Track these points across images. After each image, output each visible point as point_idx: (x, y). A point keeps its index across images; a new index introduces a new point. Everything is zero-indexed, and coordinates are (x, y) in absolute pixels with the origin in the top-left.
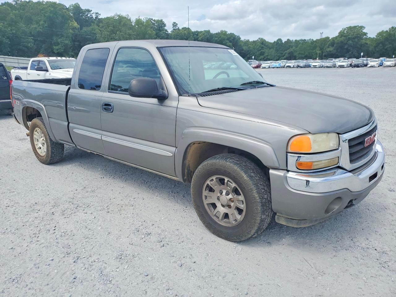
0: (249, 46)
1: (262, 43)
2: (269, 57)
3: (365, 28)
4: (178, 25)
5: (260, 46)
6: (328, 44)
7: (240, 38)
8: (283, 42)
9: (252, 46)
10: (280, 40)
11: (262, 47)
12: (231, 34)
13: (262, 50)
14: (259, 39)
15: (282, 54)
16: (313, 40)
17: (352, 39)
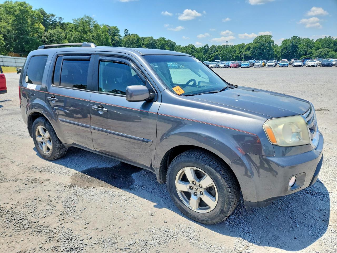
0: (182, 50)
1: (192, 48)
3: (272, 37)
4: (128, 32)
5: (191, 50)
6: (245, 49)
7: (175, 44)
8: (210, 47)
9: (184, 51)
10: (207, 46)
11: (193, 51)
12: (168, 40)
14: (189, 44)
16: (232, 46)
17: (264, 45)
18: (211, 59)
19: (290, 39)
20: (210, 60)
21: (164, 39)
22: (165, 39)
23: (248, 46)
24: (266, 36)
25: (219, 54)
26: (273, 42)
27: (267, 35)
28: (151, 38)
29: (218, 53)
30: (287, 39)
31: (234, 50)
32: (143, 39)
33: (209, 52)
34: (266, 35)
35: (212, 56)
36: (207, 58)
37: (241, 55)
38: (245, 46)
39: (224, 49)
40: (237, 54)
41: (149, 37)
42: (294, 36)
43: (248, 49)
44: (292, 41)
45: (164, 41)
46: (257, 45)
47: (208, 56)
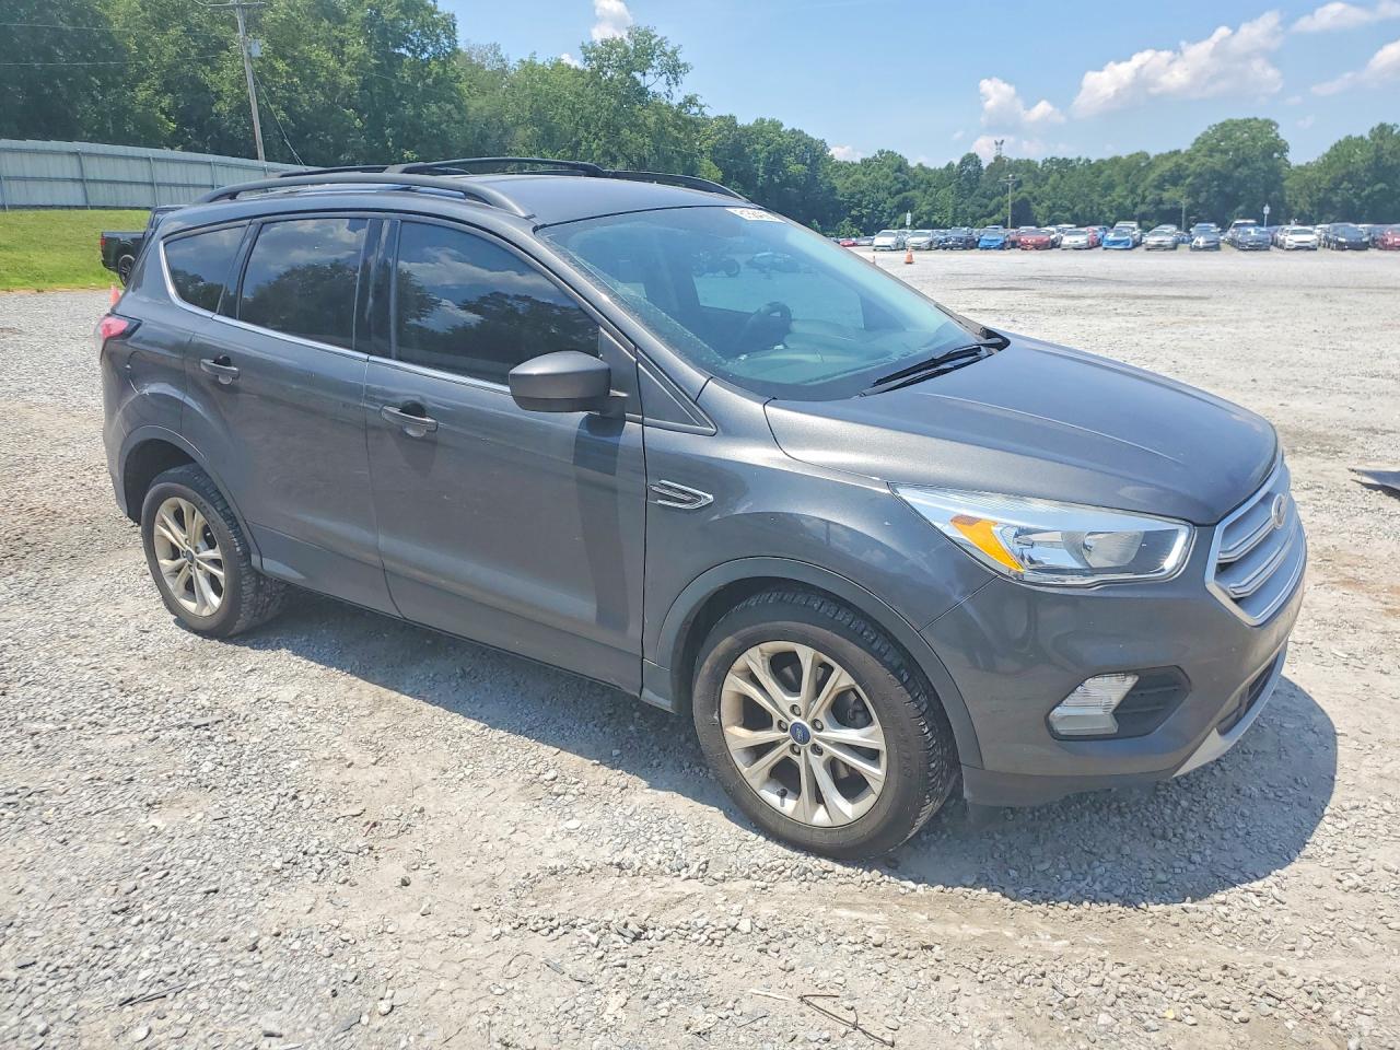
0: (854, 177)
1: (899, 170)
2: (935, 218)
3: (1277, 126)
5: (896, 179)
6: (1153, 177)
7: (826, 150)
8: (984, 165)
9: (863, 178)
10: (971, 159)
12: (794, 131)
13: (905, 194)
14: (881, 153)
15: (986, 207)
16: (1088, 161)
17: (1246, 160)
18: (996, 217)
19: (1362, 138)
20: (988, 221)
21: (777, 126)
22: (782, 125)
23: (1168, 165)
24: (1250, 120)
25: (1035, 199)
26: (1283, 148)
27: (1256, 119)
29: (1030, 193)
30: (1350, 136)
31: (1102, 180)
33: (985, 186)
34: (1251, 117)
35: (1000, 205)
36: (972, 215)
37: (1135, 205)
38: (1151, 165)
39: (1056, 176)
40: (1121, 200)
42: (1382, 127)
43: (1175, 178)
44: (1379, 148)
45: (779, 134)
46: (1217, 161)
47: (980, 206)
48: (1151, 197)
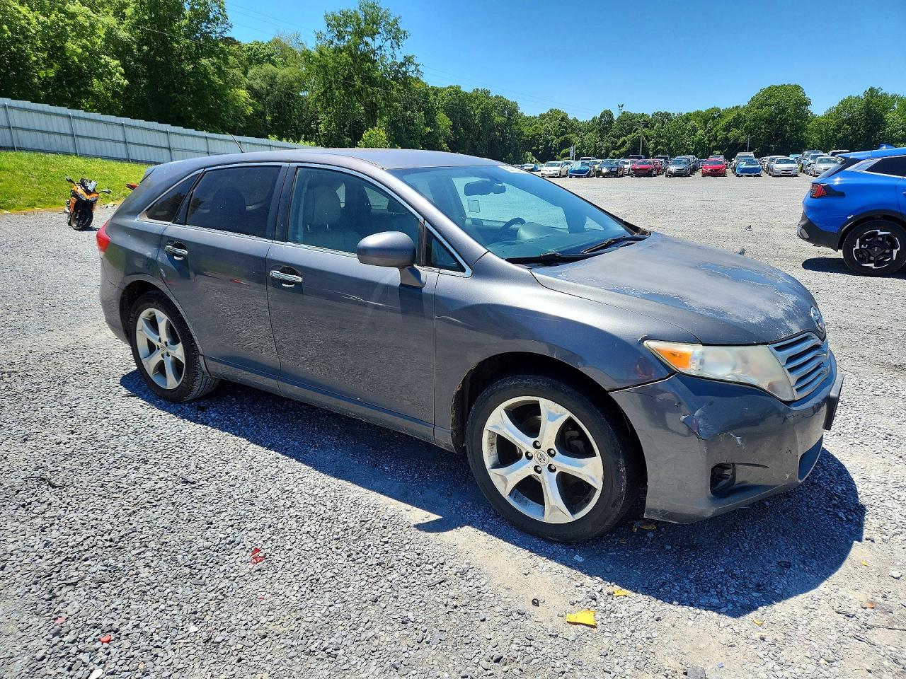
0: (535, 126)
3: (803, 89)
5: (561, 126)
6: (723, 123)
8: (615, 118)
10: (608, 114)
12: (497, 96)
13: (566, 136)
14: (552, 110)
15: (616, 143)
16: (681, 114)
17: (783, 111)
18: (623, 150)
20: (617, 153)
21: (487, 93)
23: (734, 115)
24: (786, 86)
26: (807, 102)
27: (790, 85)
28: (457, 90)
30: (851, 96)
31: (689, 125)
32: (436, 92)
33: (615, 129)
34: (787, 83)
35: (624, 142)
36: (607, 148)
37: (710, 141)
38: (721, 115)
40: (701, 138)
41: (451, 87)
42: (872, 89)
43: (737, 122)
44: (868, 102)
45: (488, 97)
46: (764, 112)
47: (612, 143)
48: (721, 136)
